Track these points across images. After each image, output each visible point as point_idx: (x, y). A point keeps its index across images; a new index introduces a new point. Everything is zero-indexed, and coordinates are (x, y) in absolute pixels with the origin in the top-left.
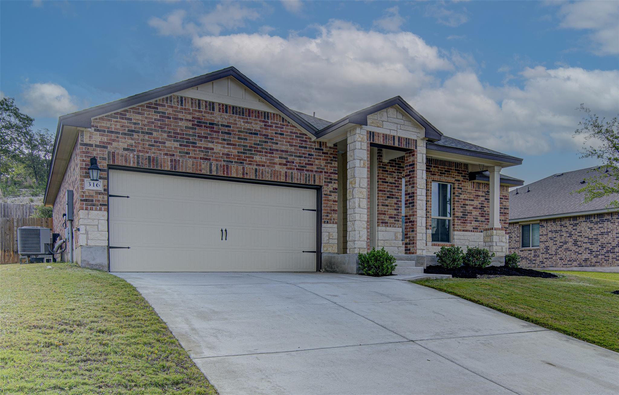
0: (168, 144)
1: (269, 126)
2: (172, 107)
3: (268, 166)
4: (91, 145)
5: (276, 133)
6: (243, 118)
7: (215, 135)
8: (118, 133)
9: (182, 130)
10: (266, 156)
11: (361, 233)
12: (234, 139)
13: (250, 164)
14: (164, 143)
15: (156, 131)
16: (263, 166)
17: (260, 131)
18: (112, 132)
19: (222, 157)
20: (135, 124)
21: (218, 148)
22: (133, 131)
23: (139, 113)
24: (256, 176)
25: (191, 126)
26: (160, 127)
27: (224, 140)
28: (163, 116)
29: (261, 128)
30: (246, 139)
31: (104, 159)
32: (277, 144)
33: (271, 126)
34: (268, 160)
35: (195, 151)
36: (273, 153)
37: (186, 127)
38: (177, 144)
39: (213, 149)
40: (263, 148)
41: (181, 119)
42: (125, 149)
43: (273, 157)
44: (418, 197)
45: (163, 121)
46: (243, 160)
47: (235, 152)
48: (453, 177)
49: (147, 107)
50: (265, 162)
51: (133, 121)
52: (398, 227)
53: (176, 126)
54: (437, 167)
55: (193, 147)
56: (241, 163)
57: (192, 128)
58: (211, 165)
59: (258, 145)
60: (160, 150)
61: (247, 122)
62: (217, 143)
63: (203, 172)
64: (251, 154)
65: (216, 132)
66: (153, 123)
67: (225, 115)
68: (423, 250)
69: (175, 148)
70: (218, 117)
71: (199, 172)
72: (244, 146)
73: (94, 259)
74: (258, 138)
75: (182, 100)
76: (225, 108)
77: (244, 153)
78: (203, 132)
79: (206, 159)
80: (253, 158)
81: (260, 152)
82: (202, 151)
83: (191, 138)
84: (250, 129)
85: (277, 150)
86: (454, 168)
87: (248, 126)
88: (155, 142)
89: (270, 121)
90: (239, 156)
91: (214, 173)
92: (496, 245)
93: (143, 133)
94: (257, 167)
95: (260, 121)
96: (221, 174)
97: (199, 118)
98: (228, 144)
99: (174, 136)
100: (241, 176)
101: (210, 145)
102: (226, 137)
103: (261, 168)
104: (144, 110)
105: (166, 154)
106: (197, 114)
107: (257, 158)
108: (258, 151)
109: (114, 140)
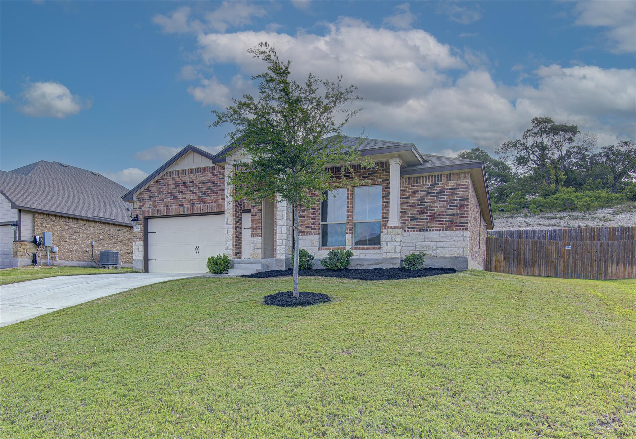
0: (165, 200)
1: (215, 175)
2: (166, 179)
3: (215, 202)
4: (136, 208)
5: (219, 179)
6: (200, 175)
7: (186, 189)
8: (146, 199)
9: (171, 191)
10: (213, 196)
12: (196, 189)
13: (204, 203)
14: (163, 200)
15: (160, 194)
16: (212, 202)
17: (210, 180)
18: (144, 200)
19: (190, 202)
20: (152, 193)
21: (188, 197)
22: (151, 197)
23: (153, 187)
24: (208, 210)
25: (175, 187)
26: (162, 192)
27: (191, 191)
28: (163, 185)
29: (211, 178)
30: (202, 187)
31: (141, 214)
32: (220, 186)
33: (216, 175)
34: (215, 198)
35: (177, 201)
36: (217, 193)
37: (173, 188)
38: (169, 200)
39: (185, 198)
40: (212, 191)
41: (171, 184)
42: (149, 207)
43: (218, 195)
45: (163, 188)
46: (201, 201)
47: (196, 197)
48: (380, 178)
49: (157, 182)
50: (213, 200)
51: (151, 191)
53: (168, 189)
54: (358, 172)
55: (176, 199)
56: (200, 203)
57: (176, 188)
58: (184, 208)
59: (209, 189)
60: (162, 204)
61: (203, 176)
62: (188, 194)
63: (181, 213)
64: (205, 196)
65: (186, 187)
66: (159, 190)
67: (191, 175)
68: (282, 254)
69: (168, 202)
70: (188, 178)
71: (179, 214)
72: (201, 192)
73: (137, 266)
74: (209, 185)
75: (171, 173)
76: (191, 171)
77: (201, 197)
78: (180, 189)
79: (182, 205)
80: (206, 199)
81: (210, 193)
82: (180, 201)
83: (175, 194)
84: (204, 180)
85: (220, 190)
86: (381, 169)
87: (203, 179)
88: (160, 200)
89: (216, 172)
90: (198, 199)
91: (186, 213)
93: (155, 197)
94: (208, 204)
95: (210, 173)
96: (189, 213)
97: (178, 181)
98: (193, 193)
99: (168, 195)
100: (199, 212)
101: (184, 196)
102: (192, 189)
103: (210, 204)
104: (155, 184)
105: (164, 206)
106: (178, 179)
107: (208, 198)
108: (209, 194)
109: (144, 204)
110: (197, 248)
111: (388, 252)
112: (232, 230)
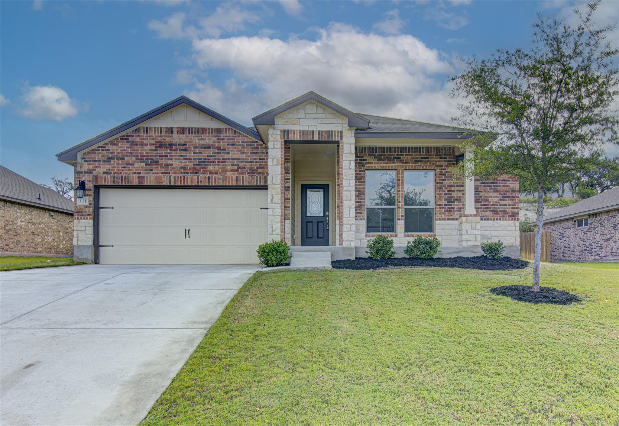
0: (136, 165)
1: (221, 139)
2: (139, 136)
3: (220, 173)
4: (81, 173)
5: (227, 145)
6: (197, 136)
7: (173, 153)
8: (100, 161)
9: (147, 153)
10: (218, 165)
11: (274, 227)
12: (190, 155)
13: (204, 173)
14: (133, 164)
15: (127, 156)
16: (216, 173)
17: (213, 145)
18: (96, 161)
19: (179, 170)
20: (112, 153)
21: (176, 163)
22: (110, 158)
23: (115, 145)
24: (209, 182)
25: (154, 148)
26: (131, 153)
27: (181, 156)
28: (133, 144)
29: (214, 142)
30: (200, 153)
31: (90, 181)
32: (229, 153)
33: (223, 139)
34: (220, 168)
35: (157, 168)
36: (225, 162)
37: (151, 150)
38: (143, 164)
39: (172, 165)
40: (216, 159)
41: (146, 145)
42: (105, 173)
43: (226, 165)
44: (345, 189)
45: (132, 148)
46: (198, 170)
47: (191, 165)
48: (433, 164)
49: (121, 139)
50: (218, 171)
51: (111, 151)
52: (361, 219)
53: (142, 150)
54: (410, 155)
55: (156, 165)
56: (196, 173)
57: (155, 150)
58: (170, 177)
59: (212, 156)
60: (130, 170)
61: (201, 139)
62: (176, 159)
63: (164, 184)
64: (205, 165)
65: (174, 150)
66: (125, 150)
67: (182, 136)
68: (351, 241)
69: (142, 167)
70: (177, 138)
71: (160, 184)
72: (199, 159)
73: (82, 255)
74: (211, 151)
75: (147, 130)
76: (182, 131)
77: (199, 165)
78: (163, 152)
79: (166, 173)
80: (206, 168)
81: (213, 162)
82: (163, 167)
83: (154, 158)
84: (204, 145)
85: (229, 159)
86: (435, 154)
87: (202, 142)
88: (127, 164)
89: (222, 135)
90: (194, 168)
91: (173, 184)
92: (467, 234)
93: (117, 159)
94: (210, 175)
95: (213, 136)
96: (178, 184)
97: (160, 142)
98: (185, 159)
99: (141, 158)
100: (196, 184)
101: (170, 162)
102: (183, 153)
103: (214, 176)
104: (118, 142)
105: (135, 173)
106: (159, 139)
107: (210, 168)
108: (211, 162)
109: (97, 167)
110: (187, 233)
111: (469, 241)
112: (280, 211)
